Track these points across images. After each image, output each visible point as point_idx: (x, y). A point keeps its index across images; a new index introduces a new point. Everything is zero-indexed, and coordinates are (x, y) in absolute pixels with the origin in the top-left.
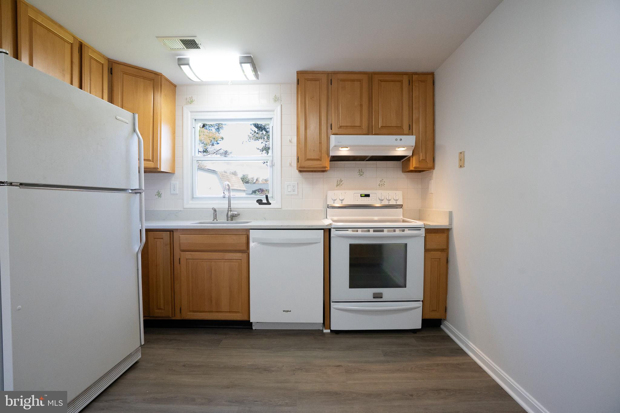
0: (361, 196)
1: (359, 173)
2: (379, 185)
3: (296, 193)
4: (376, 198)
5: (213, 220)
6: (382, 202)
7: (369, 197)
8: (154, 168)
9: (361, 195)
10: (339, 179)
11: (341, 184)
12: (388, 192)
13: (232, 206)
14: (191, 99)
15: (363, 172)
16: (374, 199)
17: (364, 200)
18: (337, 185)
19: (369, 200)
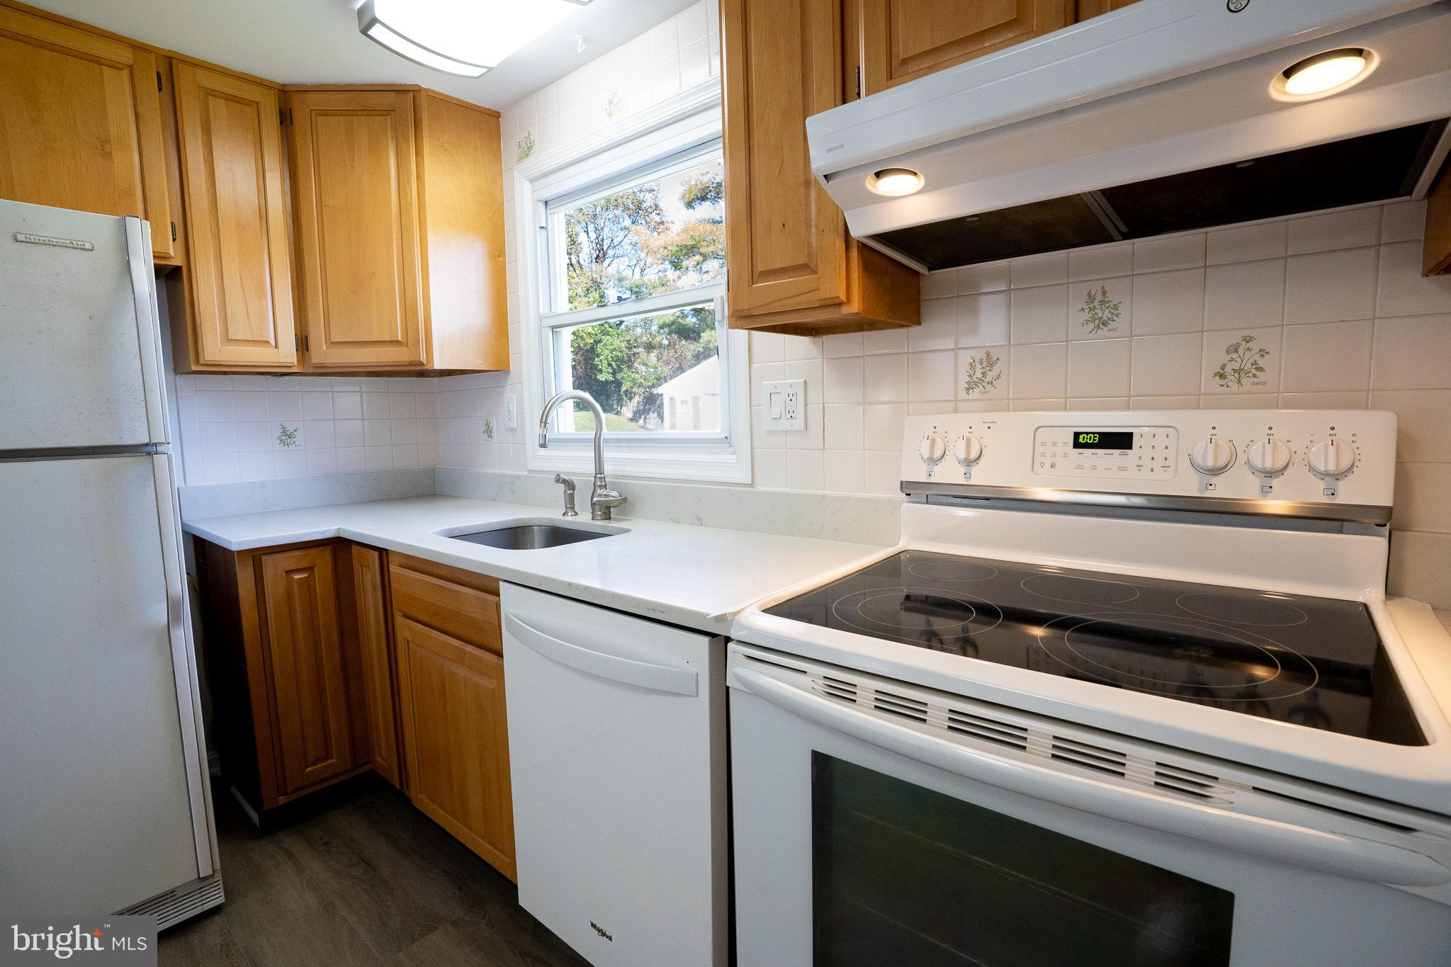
0: (1077, 445)
1: (1087, 315)
2: (1222, 376)
3: (799, 424)
4: (1171, 453)
5: (564, 514)
6: (1214, 480)
7: (1130, 448)
8: (412, 364)
9: (1077, 435)
10: (980, 354)
11: (989, 378)
12: (1272, 416)
13: (608, 469)
14: (528, 142)
15: (1116, 307)
16: (1160, 461)
17: (1094, 467)
18: (968, 383)
19: (1123, 469)
